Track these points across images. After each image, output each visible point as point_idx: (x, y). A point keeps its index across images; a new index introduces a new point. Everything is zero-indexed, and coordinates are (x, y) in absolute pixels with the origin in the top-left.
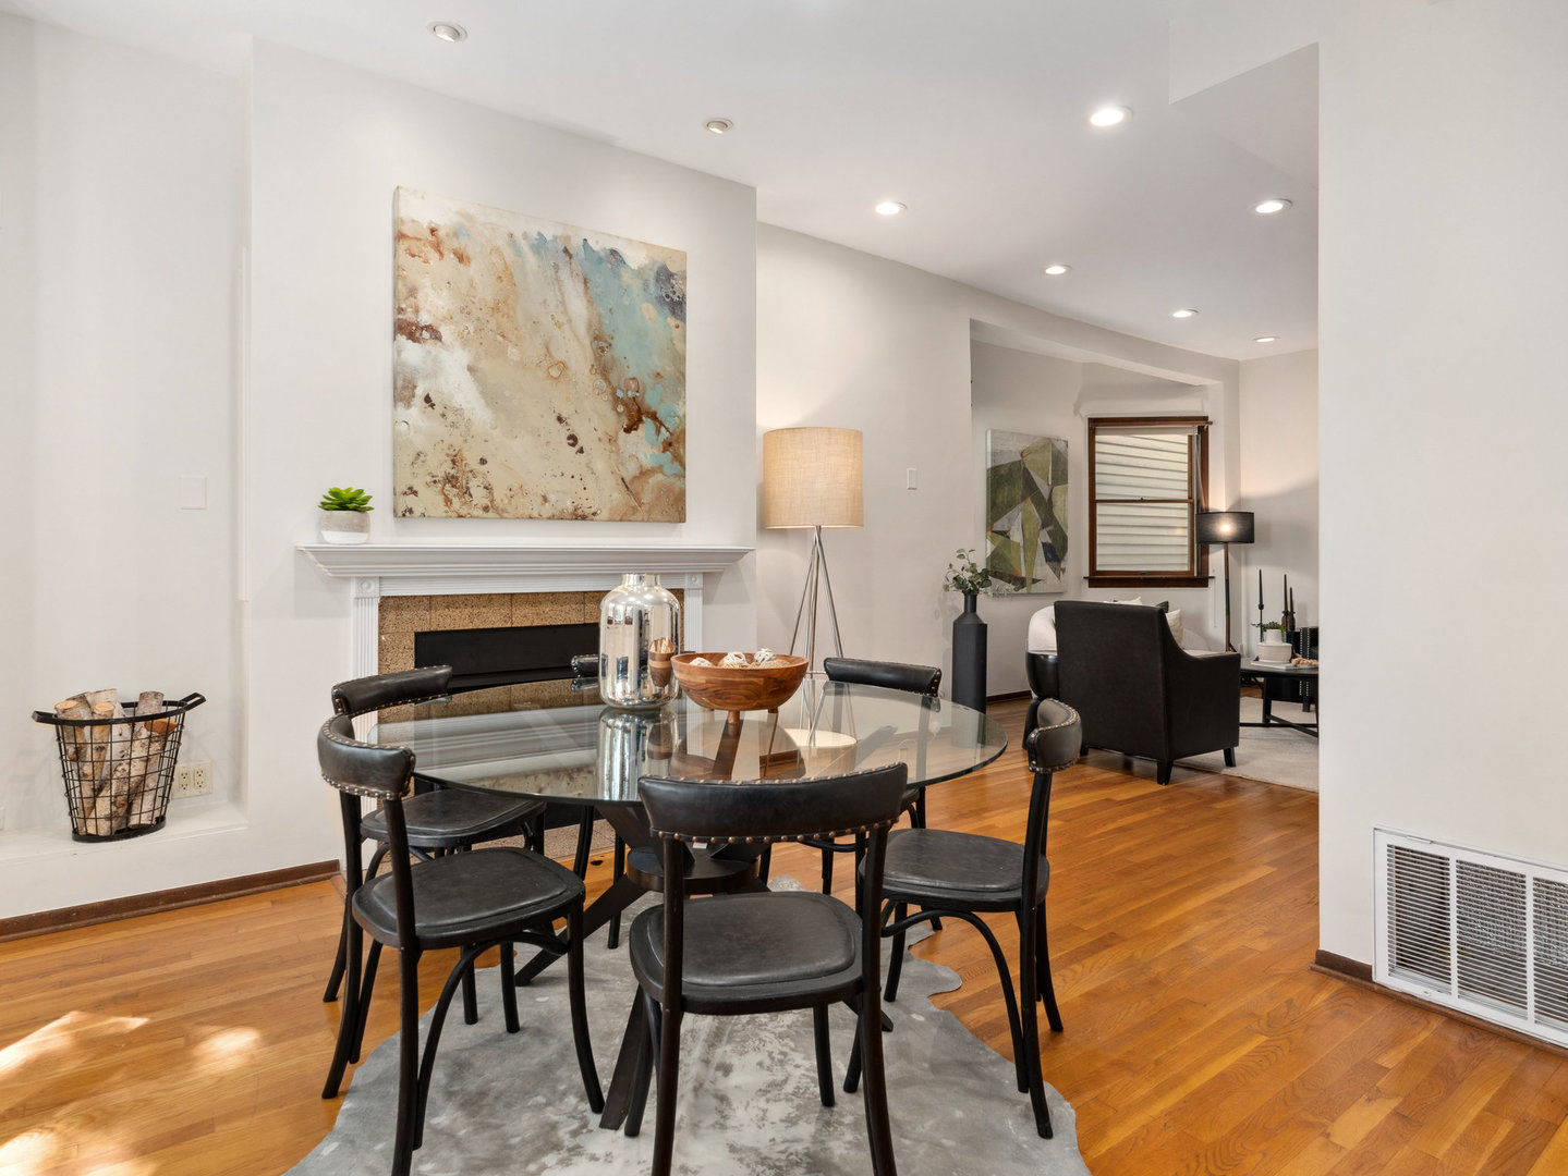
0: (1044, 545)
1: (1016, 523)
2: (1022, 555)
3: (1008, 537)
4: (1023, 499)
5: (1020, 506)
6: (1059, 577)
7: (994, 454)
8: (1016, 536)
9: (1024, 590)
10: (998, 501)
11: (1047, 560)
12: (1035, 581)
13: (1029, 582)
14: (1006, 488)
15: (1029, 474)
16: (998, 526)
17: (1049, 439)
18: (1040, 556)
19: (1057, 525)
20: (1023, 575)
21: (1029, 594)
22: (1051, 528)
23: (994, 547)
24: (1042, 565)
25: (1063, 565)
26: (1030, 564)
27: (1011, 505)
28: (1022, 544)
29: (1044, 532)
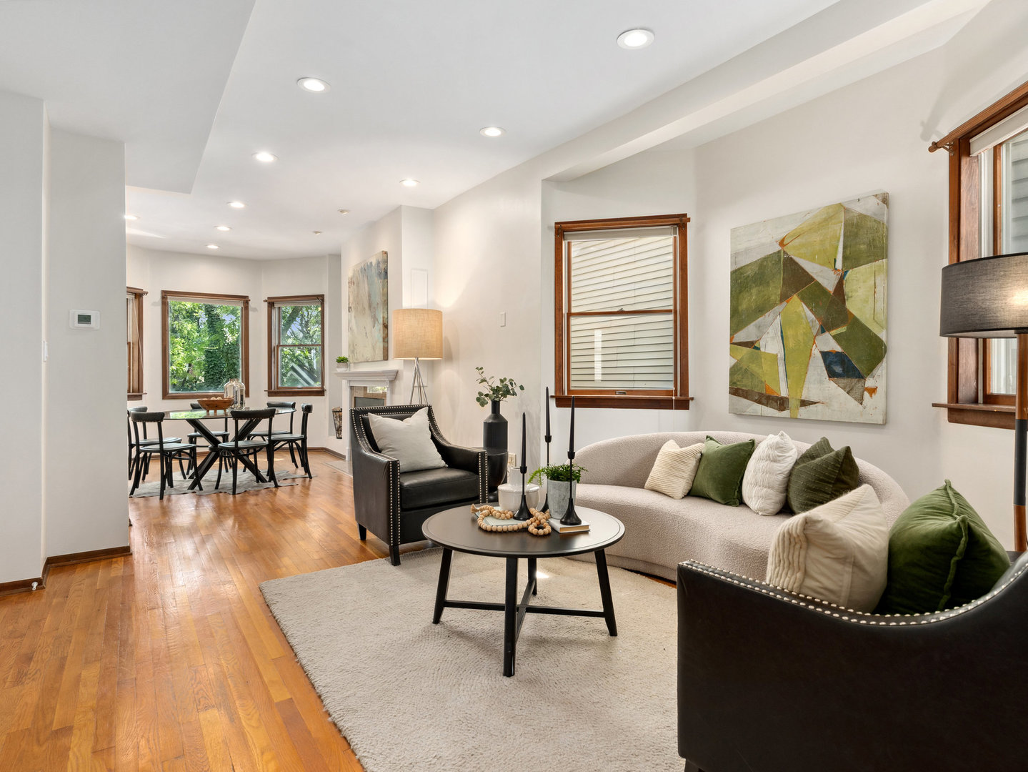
0: (825, 355)
1: (770, 330)
2: (781, 369)
3: (758, 349)
4: (785, 297)
5: (778, 308)
6: (861, 400)
7: (735, 256)
8: (771, 345)
9: (786, 414)
10: (740, 308)
11: (832, 374)
12: (804, 403)
13: (793, 403)
14: (754, 291)
15: (796, 264)
16: (743, 335)
17: (840, 205)
18: (817, 368)
19: (855, 323)
20: (784, 393)
21: (794, 419)
22: (842, 329)
23: (734, 361)
24: (821, 382)
25: (869, 383)
26: (798, 379)
27: (761, 310)
28: (781, 355)
29: (828, 336)
